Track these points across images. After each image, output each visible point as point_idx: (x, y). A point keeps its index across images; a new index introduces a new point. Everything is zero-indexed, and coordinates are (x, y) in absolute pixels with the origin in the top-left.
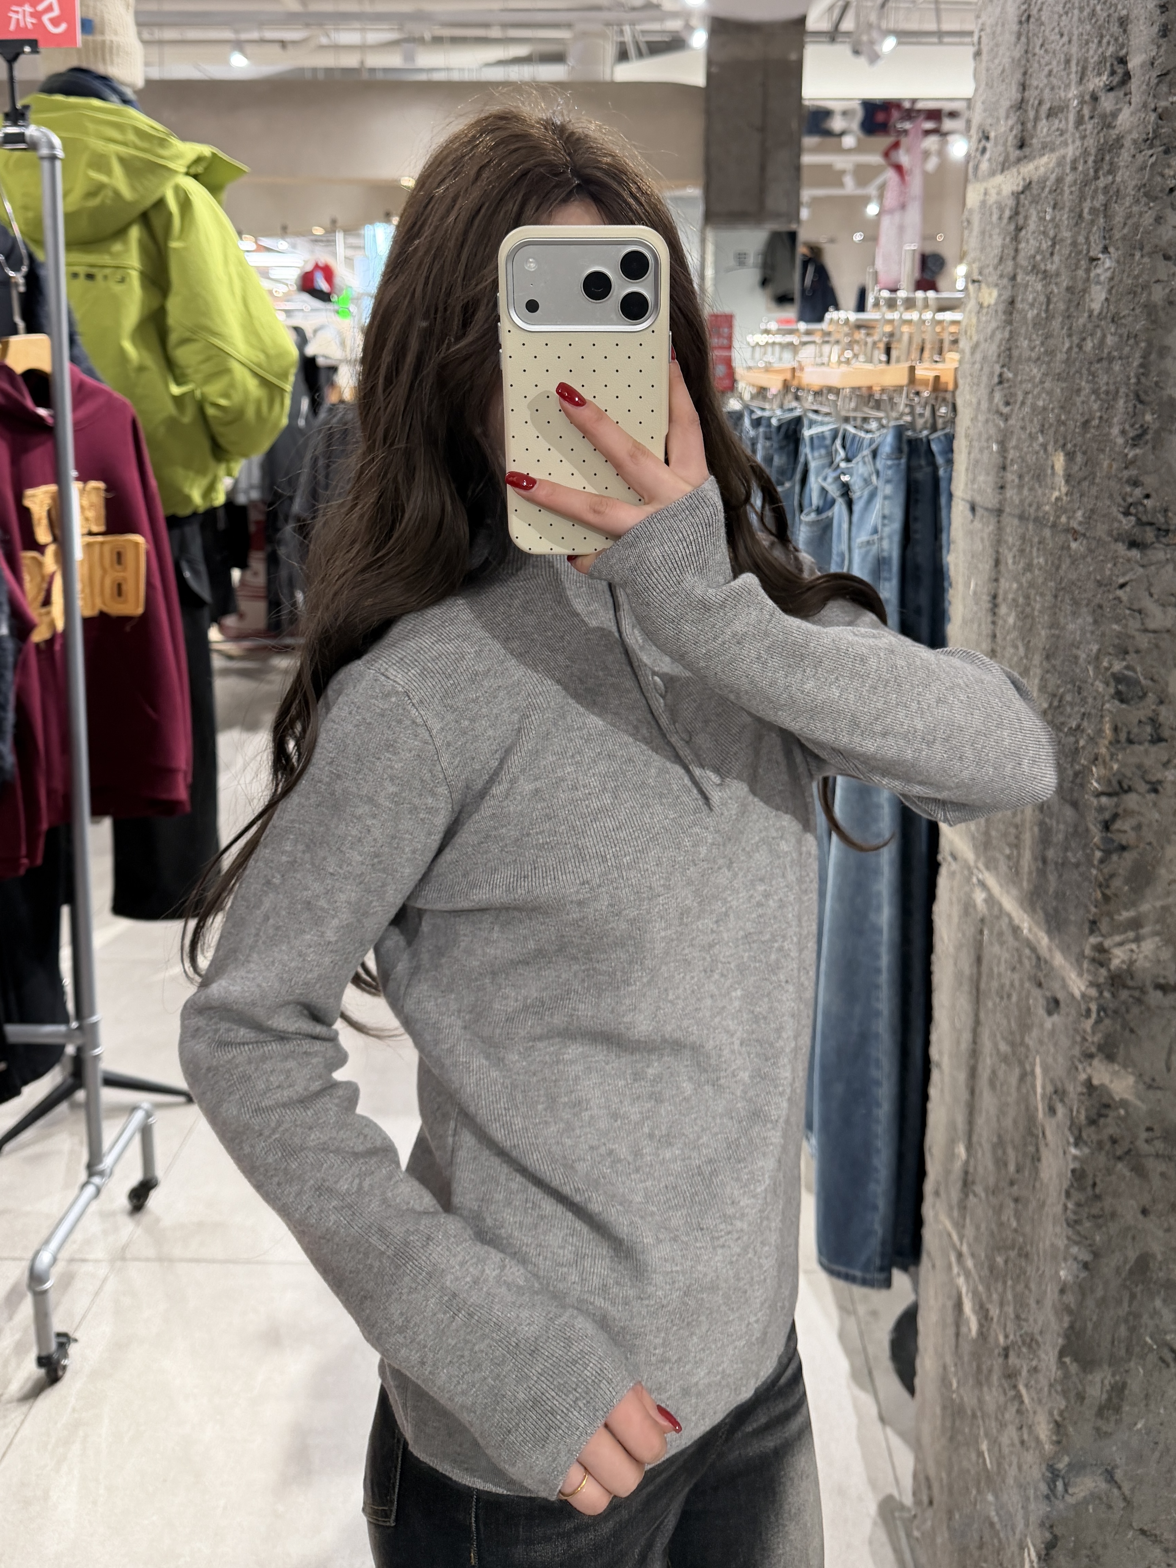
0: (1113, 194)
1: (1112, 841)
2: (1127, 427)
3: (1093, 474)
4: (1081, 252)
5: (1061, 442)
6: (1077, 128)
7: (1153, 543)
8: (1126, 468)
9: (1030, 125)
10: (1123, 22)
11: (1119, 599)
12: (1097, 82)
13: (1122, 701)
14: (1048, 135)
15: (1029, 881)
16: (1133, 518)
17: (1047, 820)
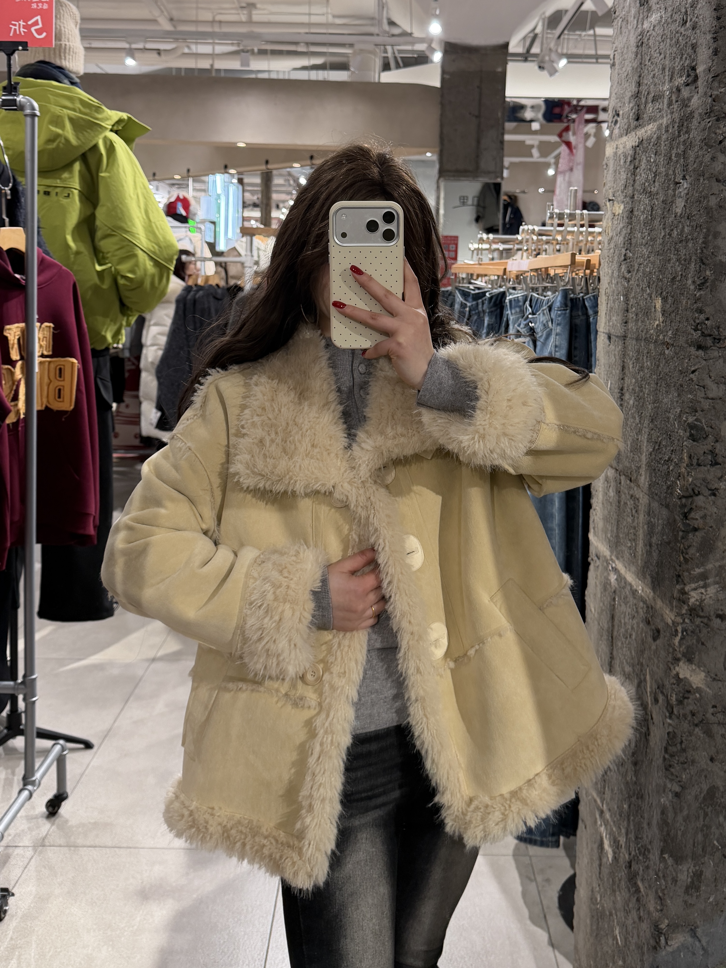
0: (688, 145)
1: (689, 525)
2: (696, 279)
3: (678, 308)
4: (671, 179)
5: (659, 292)
6: (669, 107)
7: (711, 346)
8: (695, 303)
9: (642, 107)
10: (694, 47)
11: (691, 380)
12: (680, 81)
13: (694, 441)
14: (653, 112)
15: (641, 560)
16: (700, 332)
17: (652, 520)
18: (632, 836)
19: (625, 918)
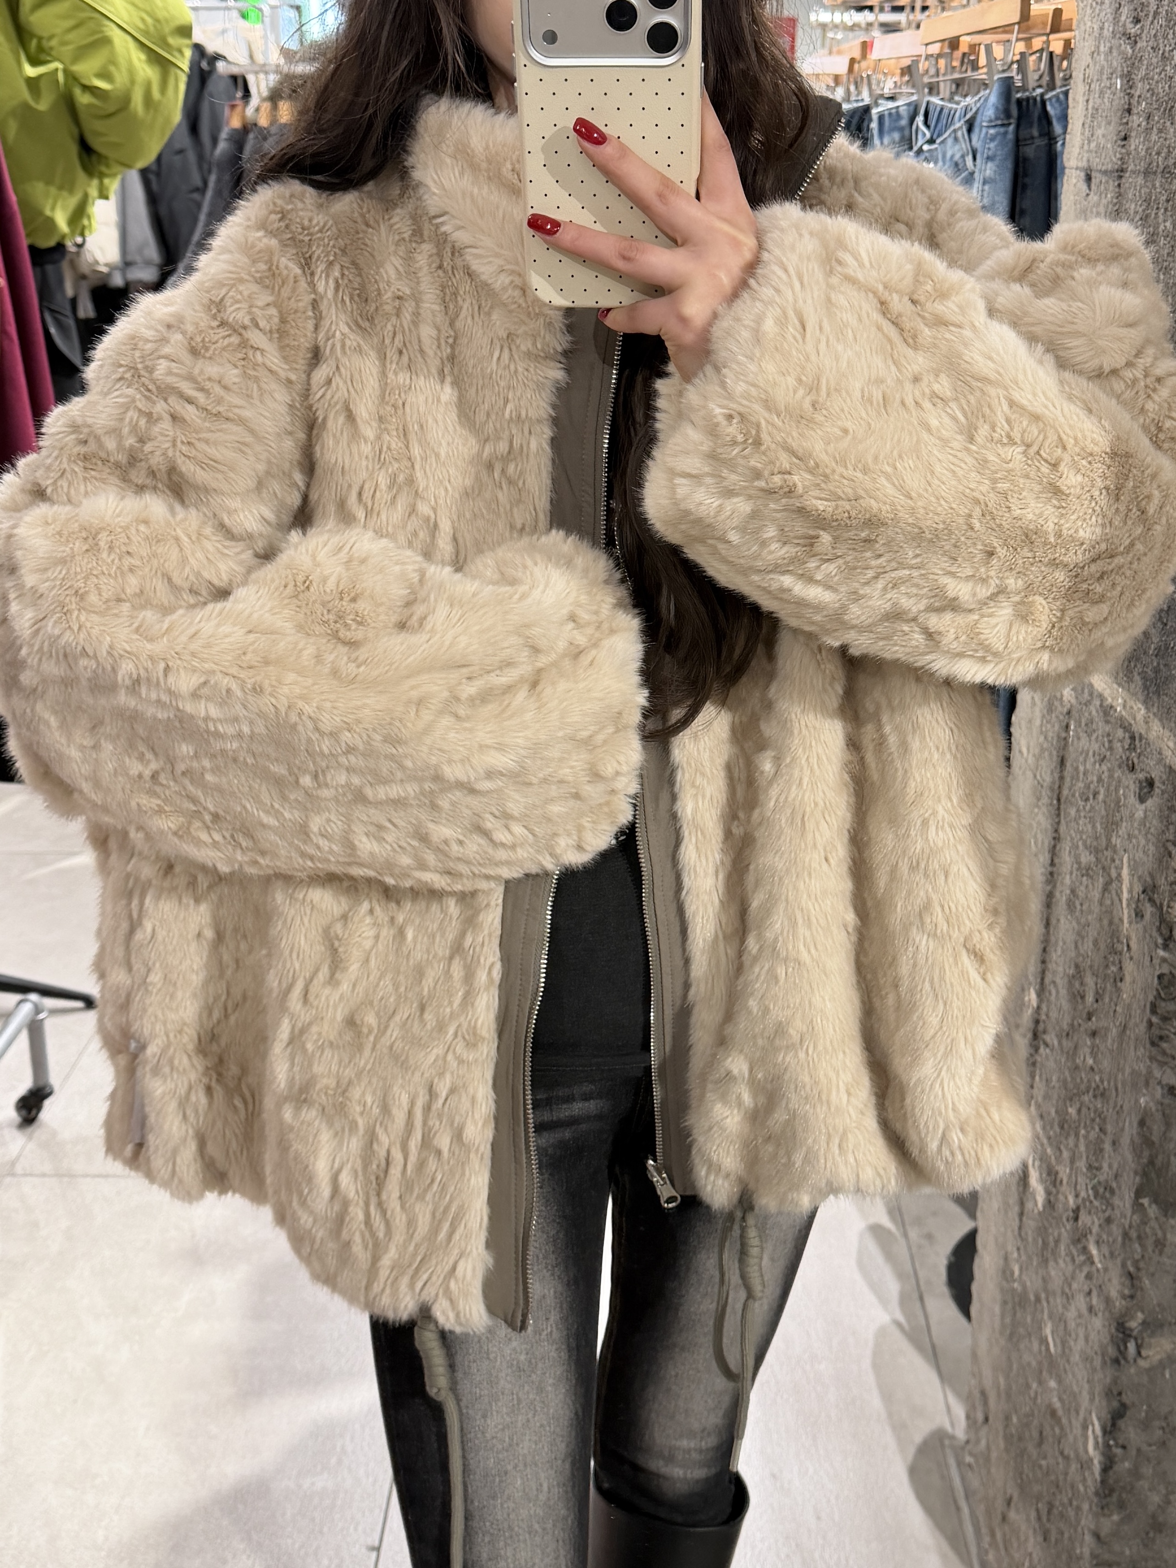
18: (1082, 1164)
19: (1064, 1307)
